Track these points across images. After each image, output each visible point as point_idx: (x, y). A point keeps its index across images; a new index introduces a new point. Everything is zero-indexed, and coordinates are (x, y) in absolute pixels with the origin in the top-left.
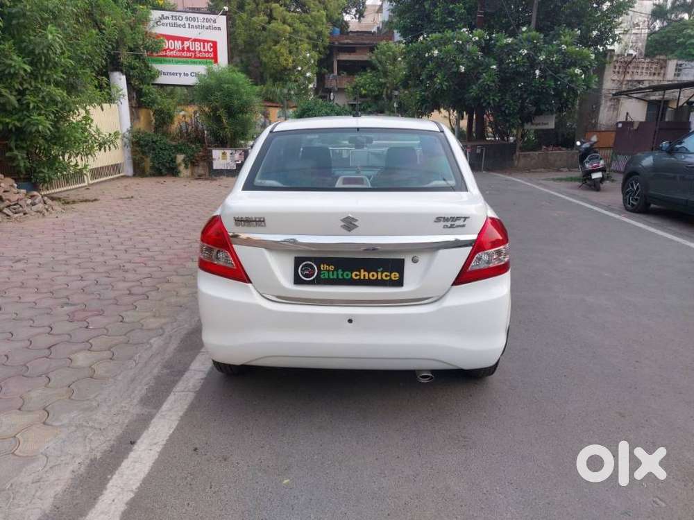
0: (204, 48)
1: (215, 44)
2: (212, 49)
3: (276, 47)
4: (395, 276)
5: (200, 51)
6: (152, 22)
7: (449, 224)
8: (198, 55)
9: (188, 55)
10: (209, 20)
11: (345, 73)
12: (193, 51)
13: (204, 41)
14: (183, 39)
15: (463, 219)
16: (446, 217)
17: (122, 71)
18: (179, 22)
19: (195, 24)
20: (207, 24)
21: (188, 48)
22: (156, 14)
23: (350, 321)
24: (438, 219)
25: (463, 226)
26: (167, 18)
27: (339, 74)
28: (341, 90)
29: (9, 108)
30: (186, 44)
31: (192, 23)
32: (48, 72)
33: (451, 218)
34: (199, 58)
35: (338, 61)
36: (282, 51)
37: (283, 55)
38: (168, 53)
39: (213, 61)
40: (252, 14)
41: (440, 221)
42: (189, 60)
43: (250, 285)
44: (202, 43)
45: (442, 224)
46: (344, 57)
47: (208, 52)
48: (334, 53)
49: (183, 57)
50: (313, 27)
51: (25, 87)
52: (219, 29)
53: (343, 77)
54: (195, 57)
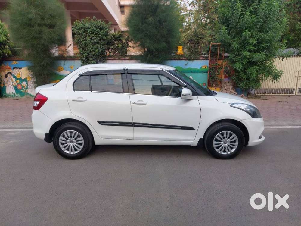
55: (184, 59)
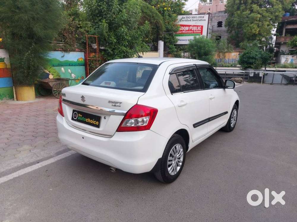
0: (197, 29)
1: (202, 27)
2: (201, 29)
3: (251, 25)
4: (97, 123)
5: (196, 30)
6: (178, 20)
7: (114, 104)
8: (195, 32)
9: (190, 32)
10: (201, 17)
11: (289, 35)
12: (192, 31)
13: (198, 26)
14: (189, 26)
15: (119, 103)
16: (112, 101)
17: (162, 40)
18: (189, 19)
19: (196, 19)
20: (200, 19)
21: (191, 29)
22: (180, 17)
23: (83, 138)
24: (110, 102)
25: (120, 106)
26: (185, 18)
27: (285, 35)
28: (285, 43)
29: (110, 54)
30: (191, 28)
31: (194, 19)
32: (123, 42)
33: (114, 102)
34: (195, 33)
35: (286, 29)
36: (254, 26)
37: (254, 28)
38: (183, 32)
39: (200, 34)
40: (243, 11)
41: (110, 103)
42: (191, 34)
43: (63, 118)
44: (197, 27)
45: (111, 104)
46: (290, 27)
47: (199, 30)
48: (284, 26)
49: (188, 33)
50: (273, 14)
51: (115, 47)
52: (205, 20)
53: (287, 37)
54: (193, 33)
55: (60, 50)
